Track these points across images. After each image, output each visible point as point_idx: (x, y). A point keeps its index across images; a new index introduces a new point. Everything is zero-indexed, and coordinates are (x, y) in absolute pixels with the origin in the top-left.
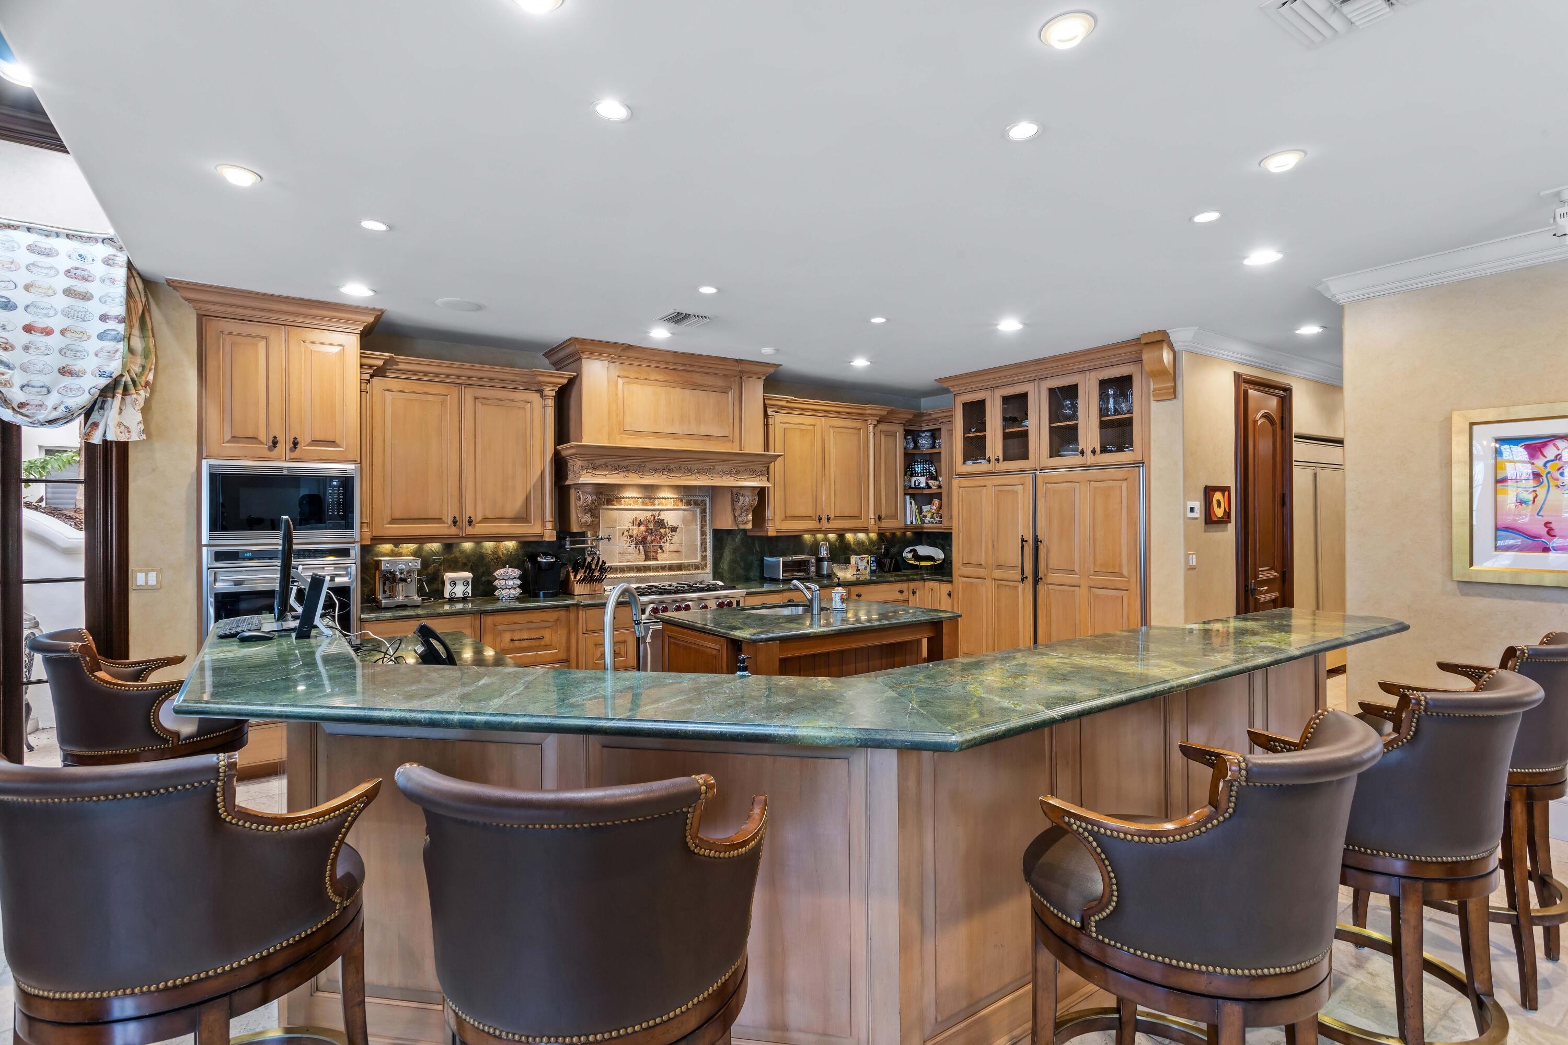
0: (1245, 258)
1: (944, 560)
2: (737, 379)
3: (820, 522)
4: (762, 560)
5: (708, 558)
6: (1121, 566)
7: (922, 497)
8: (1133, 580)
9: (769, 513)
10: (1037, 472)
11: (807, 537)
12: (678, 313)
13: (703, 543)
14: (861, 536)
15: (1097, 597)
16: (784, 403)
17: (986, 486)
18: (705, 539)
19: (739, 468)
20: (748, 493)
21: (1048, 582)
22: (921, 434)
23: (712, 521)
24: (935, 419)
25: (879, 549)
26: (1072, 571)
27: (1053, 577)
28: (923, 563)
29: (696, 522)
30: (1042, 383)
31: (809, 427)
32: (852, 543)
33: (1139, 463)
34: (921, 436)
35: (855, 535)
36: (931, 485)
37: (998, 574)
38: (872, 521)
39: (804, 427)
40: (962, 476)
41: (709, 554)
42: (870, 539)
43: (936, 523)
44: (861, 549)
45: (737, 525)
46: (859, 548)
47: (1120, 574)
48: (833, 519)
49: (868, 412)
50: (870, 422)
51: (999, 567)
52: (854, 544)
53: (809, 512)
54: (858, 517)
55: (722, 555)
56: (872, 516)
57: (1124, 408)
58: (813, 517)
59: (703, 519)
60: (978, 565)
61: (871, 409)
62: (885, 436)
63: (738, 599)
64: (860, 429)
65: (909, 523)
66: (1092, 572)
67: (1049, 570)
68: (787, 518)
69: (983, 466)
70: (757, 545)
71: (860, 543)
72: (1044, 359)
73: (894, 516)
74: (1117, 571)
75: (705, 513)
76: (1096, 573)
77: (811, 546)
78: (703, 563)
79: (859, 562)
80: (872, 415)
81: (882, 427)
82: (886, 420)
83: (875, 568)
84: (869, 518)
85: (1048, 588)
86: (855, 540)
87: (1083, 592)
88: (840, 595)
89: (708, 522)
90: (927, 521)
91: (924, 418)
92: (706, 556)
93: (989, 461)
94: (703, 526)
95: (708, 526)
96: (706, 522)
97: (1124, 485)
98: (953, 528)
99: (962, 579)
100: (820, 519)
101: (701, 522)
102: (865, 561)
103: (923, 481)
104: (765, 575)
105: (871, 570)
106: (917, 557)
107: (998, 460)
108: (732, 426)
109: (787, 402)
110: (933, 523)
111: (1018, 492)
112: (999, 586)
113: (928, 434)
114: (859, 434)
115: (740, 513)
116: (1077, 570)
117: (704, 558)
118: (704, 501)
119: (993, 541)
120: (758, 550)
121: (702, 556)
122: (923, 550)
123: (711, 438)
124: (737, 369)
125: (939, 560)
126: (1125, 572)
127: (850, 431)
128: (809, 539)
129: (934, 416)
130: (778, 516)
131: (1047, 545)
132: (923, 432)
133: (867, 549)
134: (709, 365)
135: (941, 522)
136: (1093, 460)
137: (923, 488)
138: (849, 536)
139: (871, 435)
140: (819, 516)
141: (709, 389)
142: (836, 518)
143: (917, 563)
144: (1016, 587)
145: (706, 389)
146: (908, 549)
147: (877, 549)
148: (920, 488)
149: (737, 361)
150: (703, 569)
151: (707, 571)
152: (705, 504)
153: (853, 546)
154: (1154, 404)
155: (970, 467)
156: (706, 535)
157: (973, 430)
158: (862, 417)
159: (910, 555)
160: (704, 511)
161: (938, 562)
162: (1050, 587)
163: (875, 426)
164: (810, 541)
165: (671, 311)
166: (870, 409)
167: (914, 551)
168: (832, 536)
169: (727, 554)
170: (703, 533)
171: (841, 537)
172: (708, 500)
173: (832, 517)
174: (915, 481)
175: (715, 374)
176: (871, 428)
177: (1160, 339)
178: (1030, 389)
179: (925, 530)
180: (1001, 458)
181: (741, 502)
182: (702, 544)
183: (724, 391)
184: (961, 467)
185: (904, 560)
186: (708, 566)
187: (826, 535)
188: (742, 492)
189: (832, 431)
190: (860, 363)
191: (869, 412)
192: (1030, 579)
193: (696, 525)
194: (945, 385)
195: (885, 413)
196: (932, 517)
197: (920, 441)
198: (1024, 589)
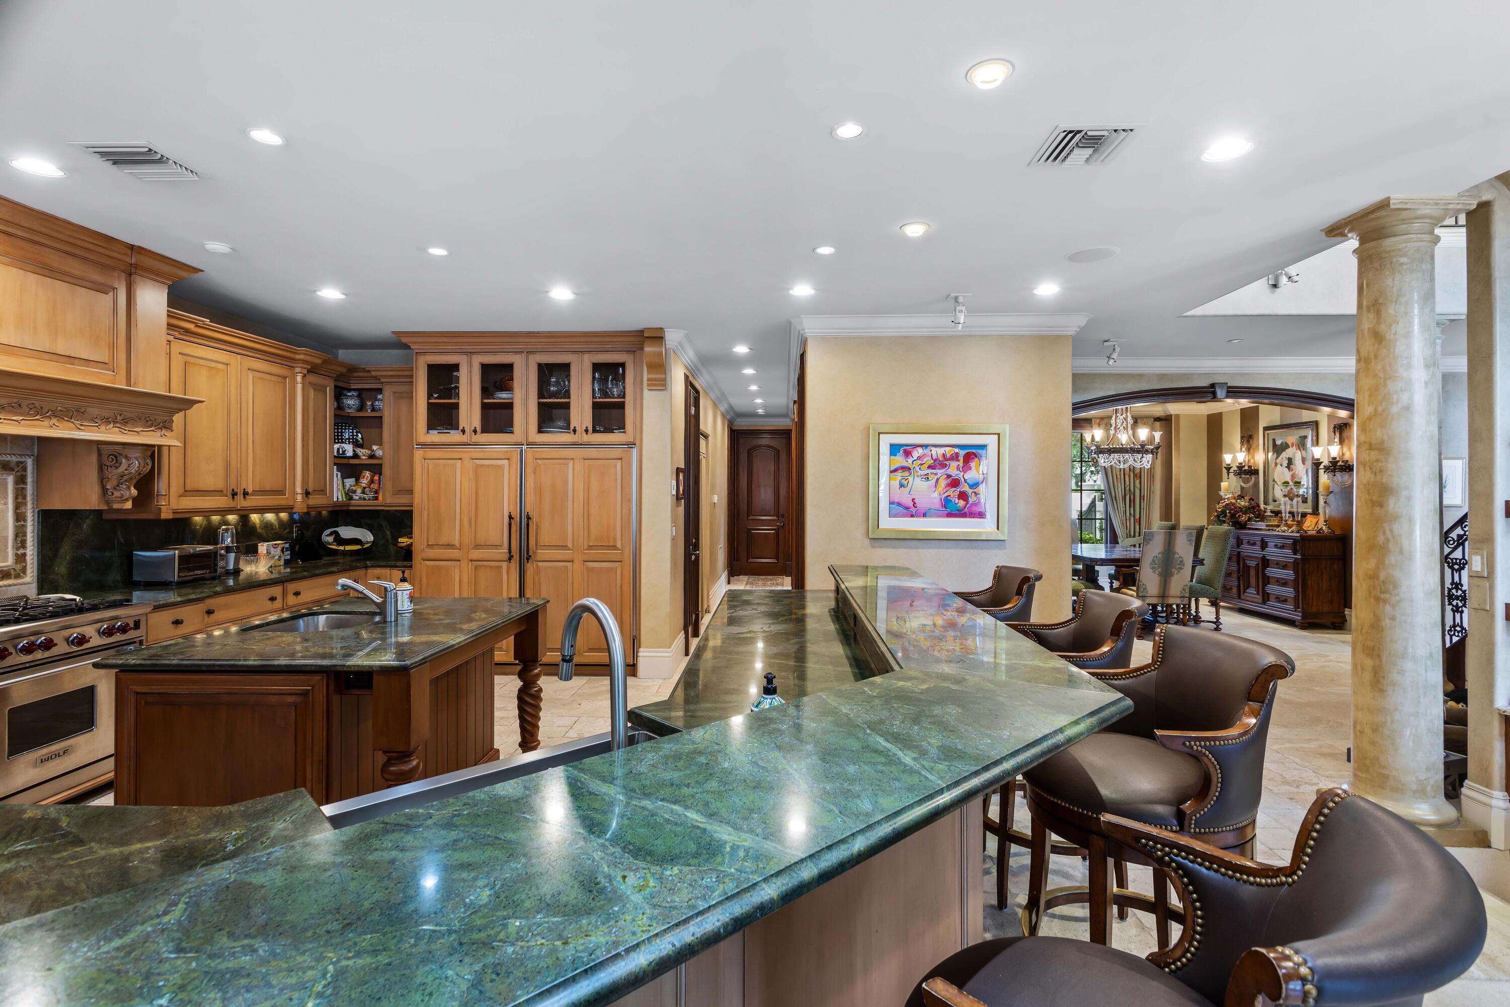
0: (790, 289)
1: (373, 542)
2: (123, 275)
3: (233, 498)
4: (130, 556)
5: (28, 558)
6: (615, 540)
7: (350, 469)
8: (627, 551)
9: (161, 486)
10: (524, 447)
11: (198, 519)
12: (150, 150)
13: (20, 534)
14: (270, 517)
15: (590, 570)
16: (191, 327)
17: (461, 459)
18: (24, 526)
19: (128, 415)
20: (135, 454)
21: (538, 559)
22: (345, 392)
23: (38, 495)
24: (375, 377)
25: (291, 532)
26: (565, 547)
27: (542, 553)
28: (348, 548)
29: (6, 498)
30: (531, 357)
31: (220, 366)
32: (258, 525)
33: (631, 445)
34: (346, 395)
35: (262, 516)
36: (360, 454)
37: (476, 554)
38: (299, 498)
39: (213, 365)
40: (425, 445)
41: (31, 551)
42: (279, 520)
43: (369, 499)
44: (270, 533)
45: (107, 503)
46: (267, 532)
47: (614, 547)
48: (252, 495)
49: (298, 357)
50: (298, 370)
51: (477, 546)
52: (260, 527)
53: (220, 484)
54: (281, 492)
55: (56, 552)
56: (299, 490)
57: (615, 393)
58: (225, 491)
59: (20, 494)
60: (450, 546)
61: (305, 354)
62: (315, 390)
63: (137, 618)
64: (285, 378)
65: (335, 499)
66: (586, 547)
67: (539, 547)
68: (187, 492)
69: (454, 436)
70: (119, 533)
71: (267, 526)
72: (538, 333)
73: (322, 491)
74: (611, 544)
75: (25, 483)
76: (590, 547)
77: (203, 532)
78: (18, 567)
79: (272, 550)
80: (304, 361)
81: (312, 378)
82: (316, 371)
83: (289, 557)
84: (295, 493)
85: (537, 565)
86: (261, 521)
87: (577, 565)
88: (408, 592)
89: (29, 498)
90: (355, 497)
91: (356, 374)
92: (24, 555)
93: (463, 431)
94: (19, 506)
95: (29, 506)
96: (24, 497)
97: (619, 463)
98: (415, 505)
99: (426, 562)
100: (234, 494)
101: (16, 498)
102: (279, 549)
103: (349, 449)
104: (136, 578)
105: (285, 560)
106: (340, 541)
107: (475, 431)
108: (113, 346)
109: (197, 326)
110: (364, 499)
111: (501, 468)
112: (476, 568)
113: (355, 394)
114: (285, 384)
115: (115, 483)
116: (570, 545)
117: (21, 558)
118: (22, 463)
119: (470, 520)
120: (122, 540)
121: (17, 555)
122: (347, 532)
123: (77, 361)
124: (128, 260)
125: (368, 543)
126: (619, 545)
127: (272, 378)
128: (201, 522)
129: (373, 373)
130: (174, 490)
131: (537, 523)
132: (350, 390)
133: (276, 534)
134: (79, 243)
135: (377, 498)
136: (586, 438)
137: (349, 458)
138: (255, 518)
139: (299, 387)
140: (233, 490)
141: (75, 281)
142: (255, 492)
143: (341, 548)
144: (500, 567)
145: (67, 279)
146: (328, 532)
147: (289, 533)
148: (346, 457)
149: (132, 247)
150: (17, 576)
151: (28, 579)
152: (25, 469)
153: (259, 530)
154: (646, 393)
155: (435, 437)
156: (25, 520)
157: (435, 396)
158: (288, 362)
159: (330, 539)
160: (21, 480)
161: (366, 546)
162: (540, 564)
163: (304, 376)
164: (201, 526)
165: (143, 143)
166: (302, 354)
167: (336, 534)
168: (232, 518)
169: (66, 549)
170: (19, 517)
171: (244, 519)
172: (30, 463)
173: (250, 490)
174: (338, 449)
175: (86, 259)
176: (299, 378)
177: (657, 336)
178: (518, 361)
179: (351, 508)
180: (479, 429)
181: (122, 469)
182: (16, 536)
183: (102, 289)
184: (423, 434)
185: (323, 546)
186: (29, 571)
187: (224, 516)
188: (126, 452)
189: (251, 376)
190: (330, 294)
191: (302, 357)
192: (516, 557)
193: (6, 504)
194: (404, 340)
195: (319, 361)
196: (363, 493)
197: (345, 401)
198: (508, 569)
